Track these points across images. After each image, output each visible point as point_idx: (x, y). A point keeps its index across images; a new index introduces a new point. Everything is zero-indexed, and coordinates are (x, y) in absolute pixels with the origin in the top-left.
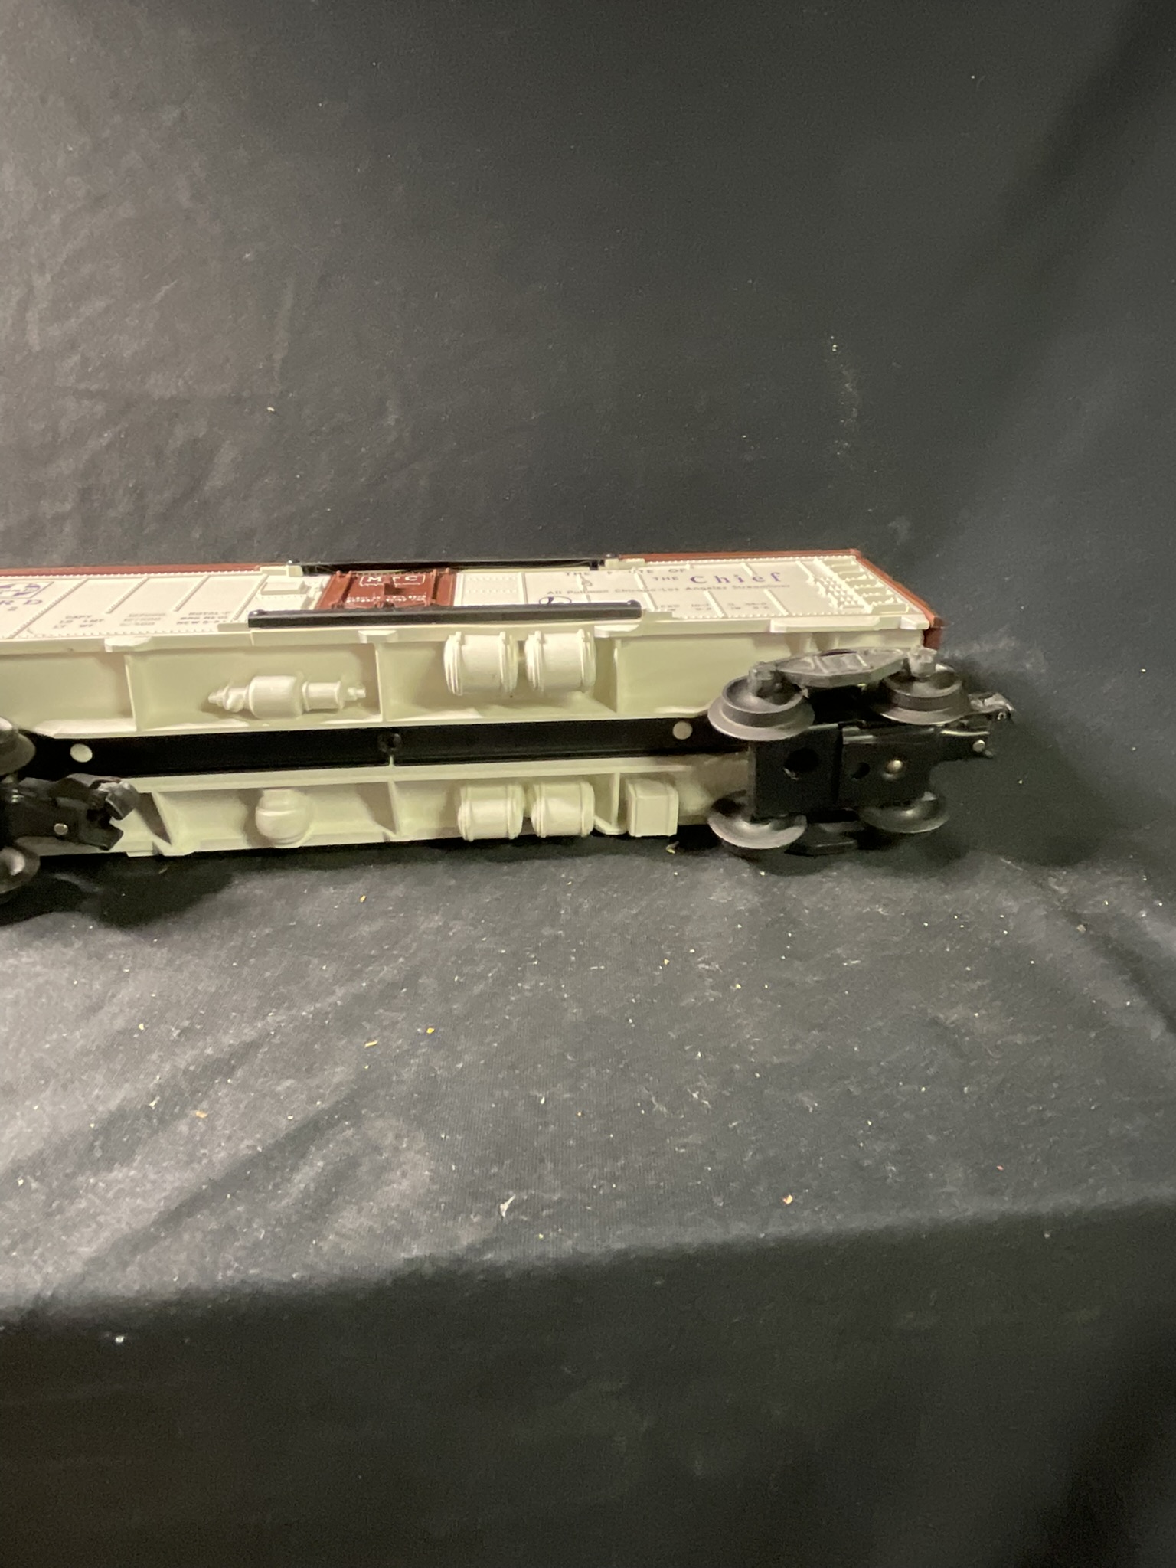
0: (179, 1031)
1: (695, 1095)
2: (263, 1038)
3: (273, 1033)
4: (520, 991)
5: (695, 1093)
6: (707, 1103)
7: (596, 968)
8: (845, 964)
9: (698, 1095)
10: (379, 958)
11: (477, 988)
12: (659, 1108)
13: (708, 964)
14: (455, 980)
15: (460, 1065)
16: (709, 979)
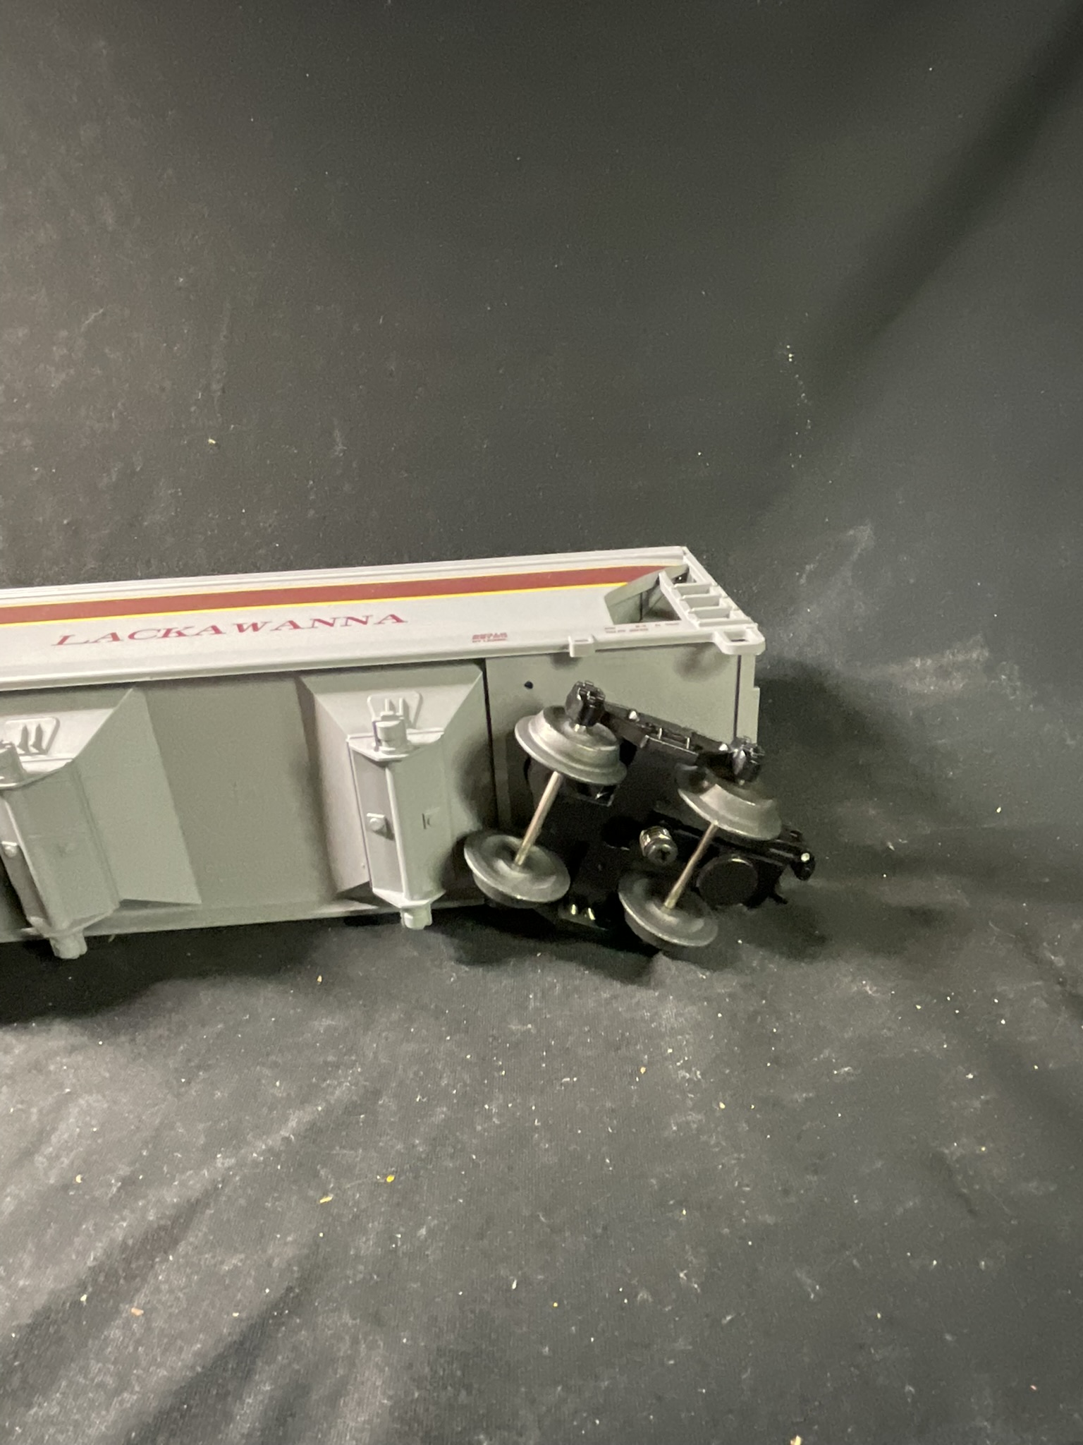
0: (119, 1184)
1: (683, 1275)
2: (211, 1194)
3: (220, 1186)
5: (682, 1271)
6: (696, 1286)
7: (568, 1079)
8: (835, 1072)
9: (686, 1275)
10: (337, 1066)
11: (441, 1113)
12: (643, 1295)
13: (689, 1071)
14: (418, 1100)
15: (423, 1231)
16: (690, 1095)
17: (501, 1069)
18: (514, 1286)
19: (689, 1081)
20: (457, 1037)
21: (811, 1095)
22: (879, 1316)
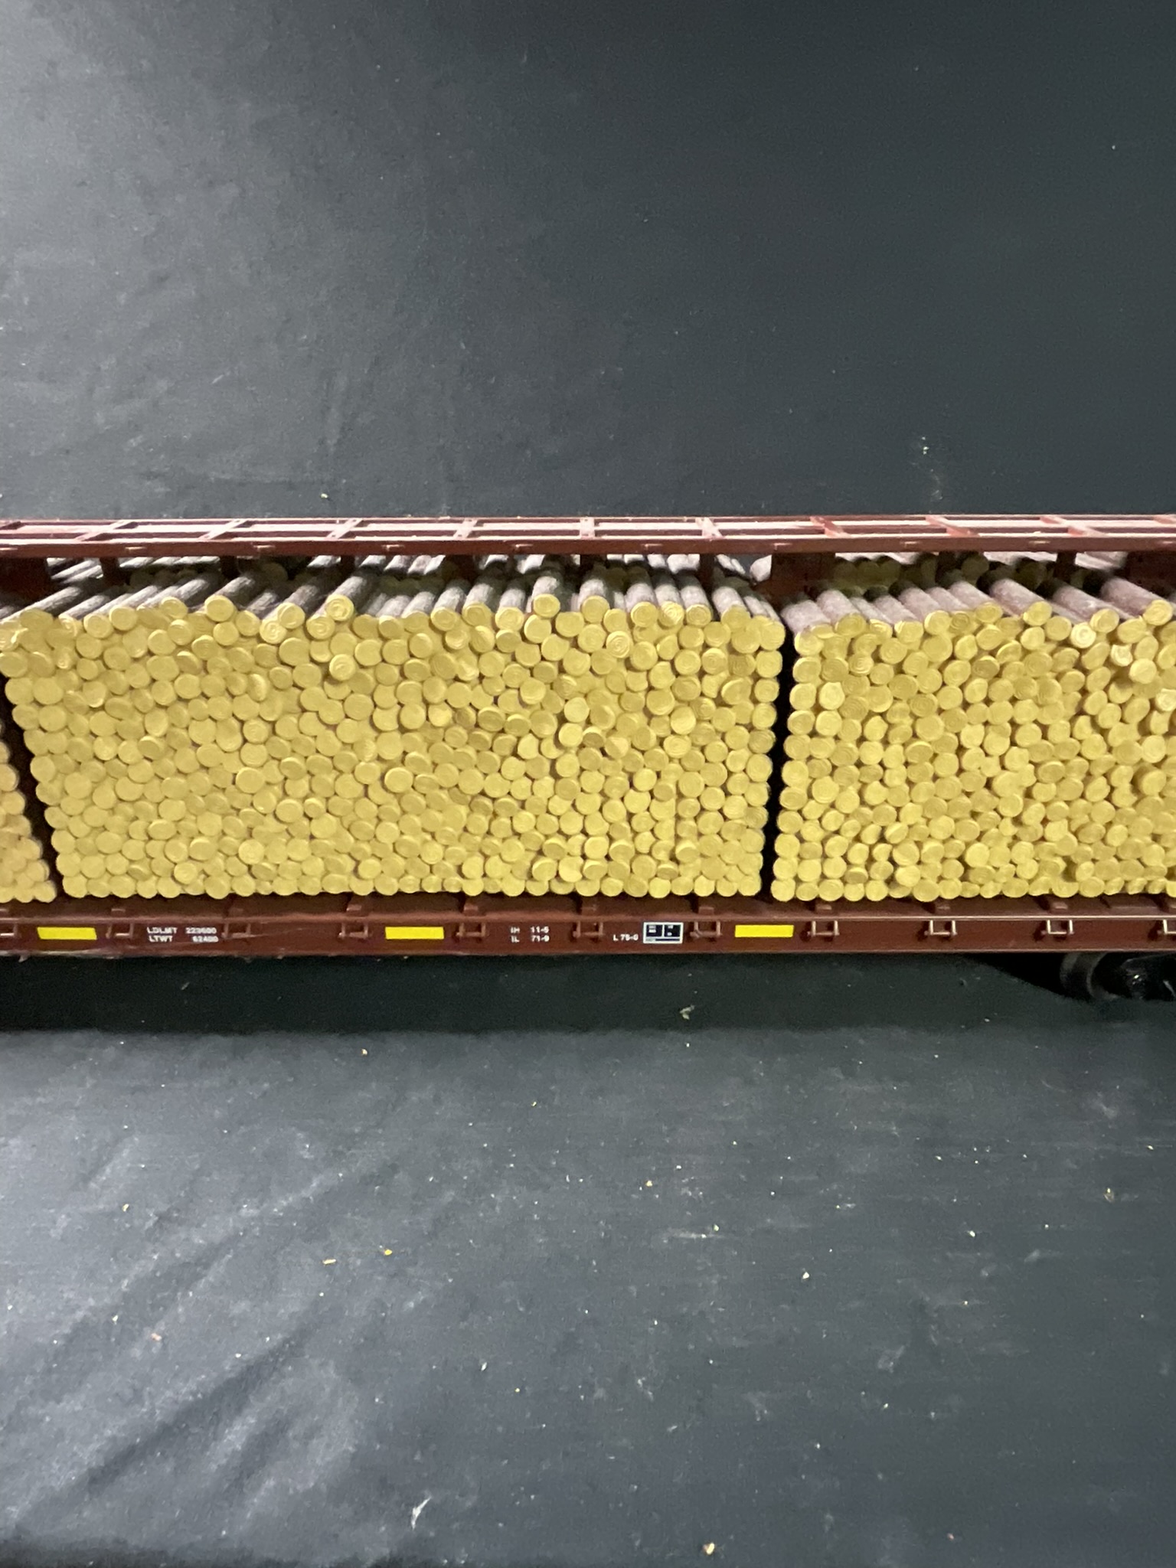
0: (157, 1218)
2: (233, 1240)
3: (241, 1234)
4: (492, 1204)
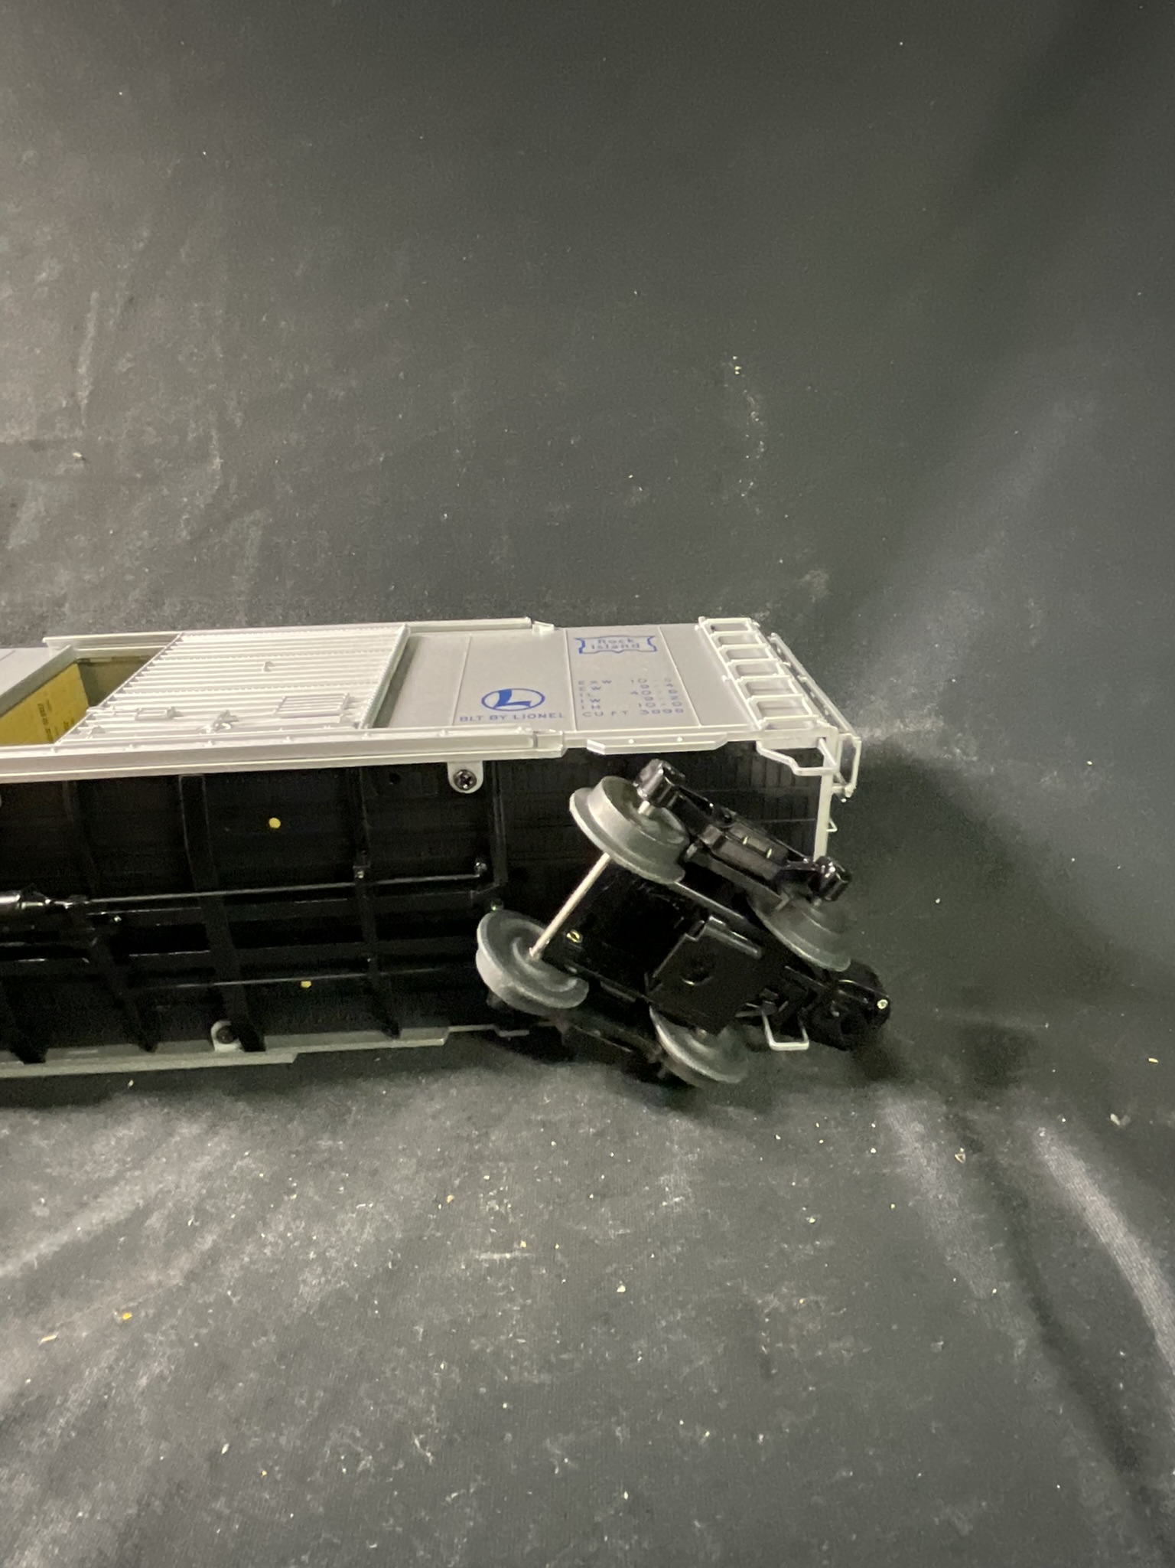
1: (417, 1442)
5: (418, 1434)
6: (429, 1454)
7: (364, 1205)
8: (664, 1204)
9: (421, 1443)
10: (114, 1181)
11: (208, 1241)
12: (366, 1462)
13: (500, 1204)
14: (190, 1223)
15: (144, 1381)
16: (493, 1230)
17: (292, 1191)
18: (225, 1450)
19: (497, 1214)
20: (259, 1153)
21: (628, 1231)
22: (626, 1496)
